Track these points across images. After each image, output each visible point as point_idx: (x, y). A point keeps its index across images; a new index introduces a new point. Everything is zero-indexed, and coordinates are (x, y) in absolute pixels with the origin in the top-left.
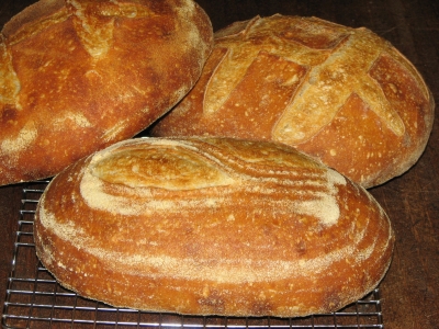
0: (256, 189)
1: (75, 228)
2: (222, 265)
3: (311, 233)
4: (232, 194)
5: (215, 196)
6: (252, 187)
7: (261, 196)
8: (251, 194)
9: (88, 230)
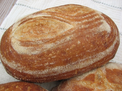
0: (83, 26)
1: (16, 64)
2: (81, 62)
3: (107, 38)
4: (75, 32)
5: (69, 34)
6: (81, 26)
7: (86, 29)
8: (82, 29)
9: (21, 64)
